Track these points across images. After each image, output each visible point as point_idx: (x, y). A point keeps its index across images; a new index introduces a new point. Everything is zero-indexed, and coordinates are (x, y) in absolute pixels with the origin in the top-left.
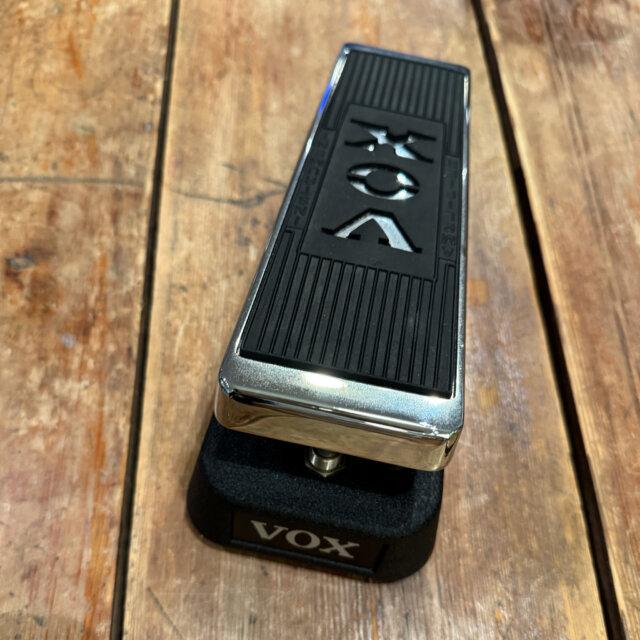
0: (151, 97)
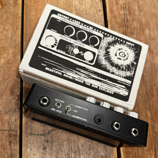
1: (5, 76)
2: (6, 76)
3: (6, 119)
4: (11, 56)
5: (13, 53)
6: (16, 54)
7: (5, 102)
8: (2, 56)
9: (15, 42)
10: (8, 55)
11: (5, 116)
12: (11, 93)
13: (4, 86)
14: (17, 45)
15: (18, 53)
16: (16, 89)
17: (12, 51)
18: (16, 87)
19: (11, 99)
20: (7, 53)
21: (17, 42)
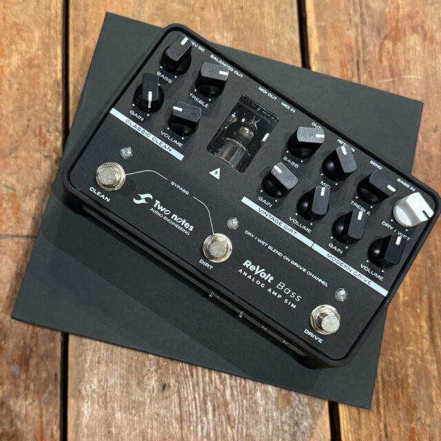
1: (22, 99)
2: (26, 98)
3: (28, 210)
4: (37, 46)
5: (42, 39)
6: (52, 41)
7: (24, 165)
8: (13, 47)
9: (48, 12)
10: (29, 44)
11: (24, 202)
12: (40, 143)
13: (22, 126)
14: (52, 18)
15: (56, 39)
16: (51, 133)
17: (41, 35)
18: (51, 129)
19: (40, 158)
20: (27, 39)
21: (53, 12)
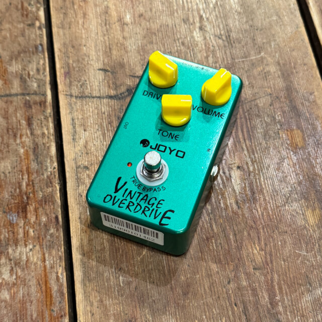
0: (37, 24)
